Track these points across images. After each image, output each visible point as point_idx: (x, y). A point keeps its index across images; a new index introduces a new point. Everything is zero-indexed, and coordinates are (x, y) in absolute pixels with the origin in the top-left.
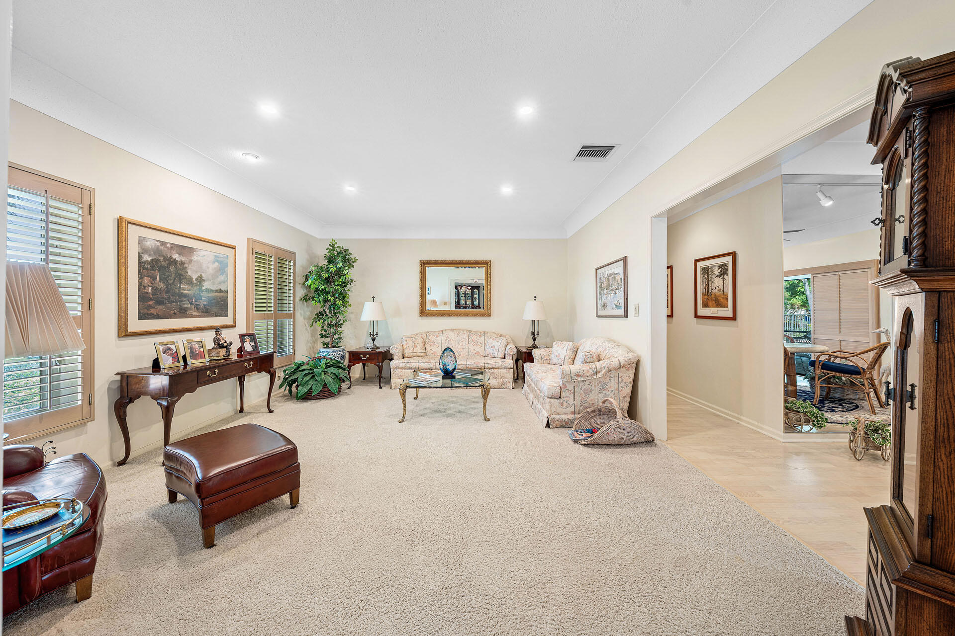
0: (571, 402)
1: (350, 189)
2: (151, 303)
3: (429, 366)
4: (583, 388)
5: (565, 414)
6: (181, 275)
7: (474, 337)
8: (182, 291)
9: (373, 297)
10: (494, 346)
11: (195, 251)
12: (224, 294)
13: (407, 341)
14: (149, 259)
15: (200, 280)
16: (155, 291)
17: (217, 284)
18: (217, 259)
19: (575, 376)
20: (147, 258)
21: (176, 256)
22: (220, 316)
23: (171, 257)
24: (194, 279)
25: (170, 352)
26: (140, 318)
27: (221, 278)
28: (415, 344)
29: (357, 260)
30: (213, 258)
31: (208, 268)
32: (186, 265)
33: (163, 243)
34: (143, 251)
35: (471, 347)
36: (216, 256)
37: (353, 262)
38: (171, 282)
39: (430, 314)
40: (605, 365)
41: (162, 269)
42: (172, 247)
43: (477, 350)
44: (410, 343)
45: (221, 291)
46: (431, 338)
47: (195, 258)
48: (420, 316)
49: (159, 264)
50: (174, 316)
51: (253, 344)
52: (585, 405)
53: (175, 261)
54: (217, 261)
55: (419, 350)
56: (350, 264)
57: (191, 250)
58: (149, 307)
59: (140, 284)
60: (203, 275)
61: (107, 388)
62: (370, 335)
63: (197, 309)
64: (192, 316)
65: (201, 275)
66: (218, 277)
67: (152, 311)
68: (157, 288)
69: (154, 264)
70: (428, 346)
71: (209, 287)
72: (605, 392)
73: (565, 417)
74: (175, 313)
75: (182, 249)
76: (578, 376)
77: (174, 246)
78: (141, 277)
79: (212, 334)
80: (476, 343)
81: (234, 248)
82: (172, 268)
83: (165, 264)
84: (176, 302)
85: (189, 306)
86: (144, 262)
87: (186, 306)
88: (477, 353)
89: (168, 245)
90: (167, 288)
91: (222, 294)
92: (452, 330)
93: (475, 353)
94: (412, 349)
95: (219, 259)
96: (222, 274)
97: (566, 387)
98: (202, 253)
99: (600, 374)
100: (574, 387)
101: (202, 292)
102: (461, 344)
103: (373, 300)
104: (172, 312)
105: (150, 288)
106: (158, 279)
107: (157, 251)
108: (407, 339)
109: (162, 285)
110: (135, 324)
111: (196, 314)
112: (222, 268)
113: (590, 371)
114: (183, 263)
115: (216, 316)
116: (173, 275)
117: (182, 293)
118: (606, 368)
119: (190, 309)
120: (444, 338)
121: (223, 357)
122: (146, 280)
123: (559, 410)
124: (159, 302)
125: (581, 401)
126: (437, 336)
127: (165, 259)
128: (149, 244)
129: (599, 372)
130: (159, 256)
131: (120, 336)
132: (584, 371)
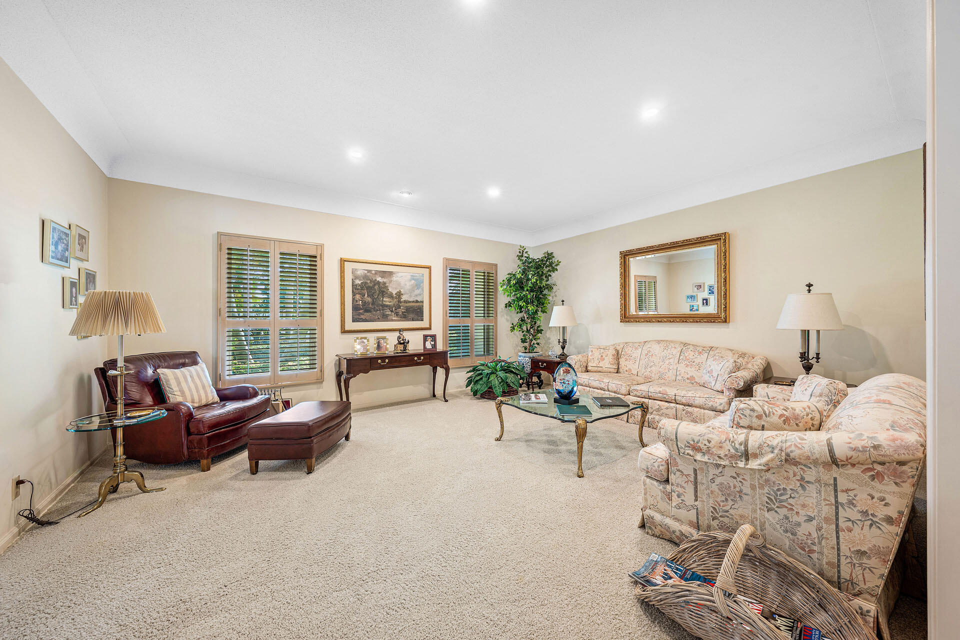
0: (689, 498)
1: (494, 192)
2: (361, 311)
3: (600, 385)
4: (718, 480)
5: (677, 519)
6: (384, 292)
7: (689, 354)
8: (384, 303)
9: (563, 301)
10: (712, 370)
11: (394, 274)
12: (421, 304)
13: (592, 351)
14: (360, 283)
15: (399, 294)
16: (364, 303)
17: (414, 297)
18: (413, 278)
19: (686, 446)
20: (358, 282)
21: (379, 279)
22: (416, 320)
23: (376, 280)
24: (394, 293)
25: (363, 344)
26: (353, 321)
27: (417, 292)
28: (602, 356)
29: (560, 262)
30: (410, 277)
31: (406, 285)
32: (387, 285)
33: (369, 271)
34: (356, 277)
35: (682, 367)
36: (412, 276)
37: (557, 265)
38: (376, 297)
39: (632, 320)
40: (775, 443)
41: (369, 288)
42: (376, 273)
43: (690, 374)
44: (597, 354)
45: (417, 301)
46: (628, 350)
47: (394, 278)
48: (621, 322)
49: (367, 286)
50: (378, 320)
51: (433, 343)
52: (726, 520)
53: (379, 283)
54: (414, 279)
55: (607, 363)
56: (553, 268)
57: (391, 273)
58: (360, 314)
59: (353, 299)
60: (402, 291)
61: (334, 363)
62: (559, 342)
63: (397, 315)
64: (392, 320)
65: (400, 291)
66: (414, 291)
67: (362, 317)
68: (365, 302)
69: (363, 286)
70: (622, 361)
71: (407, 299)
72: (783, 511)
73: (675, 526)
74: (378, 318)
75: (384, 274)
76: (697, 449)
77: (377, 272)
78: (354, 294)
79: (397, 334)
80: (690, 363)
81: (429, 268)
82: (376, 287)
83: (371, 285)
84: (380, 310)
85: (390, 313)
86: (356, 285)
87: (387, 313)
88: (691, 378)
89: (373, 272)
90: (373, 301)
91: (418, 304)
92: (659, 342)
93: (688, 379)
94: (596, 362)
95: (415, 278)
96: (418, 289)
97: (676, 464)
98: (400, 274)
99: (758, 462)
100: (695, 470)
101: (401, 303)
102: (667, 362)
103: (563, 304)
104: (377, 317)
105: (361, 302)
106: (366, 295)
107: (365, 277)
108: (593, 350)
109: (369, 299)
110: (350, 325)
111: (395, 318)
112: (418, 285)
113: (728, 446)
114: (385, 283)
115: (413, 320)
116: (378, 292)
117: (384, 304)
118: (776, 451)
119: (391, 315)
120: (645, 352)
121: (400, 351)
122: (358, 297)
123: (663, 505)
124: (367, 311)
125: (714, 508)
126: (636, 349)
127: (371, 282)
128: (359, 273)
129: (755, 456)
130: (367, 280)
131: (342, 333)
132: (709, 442)
